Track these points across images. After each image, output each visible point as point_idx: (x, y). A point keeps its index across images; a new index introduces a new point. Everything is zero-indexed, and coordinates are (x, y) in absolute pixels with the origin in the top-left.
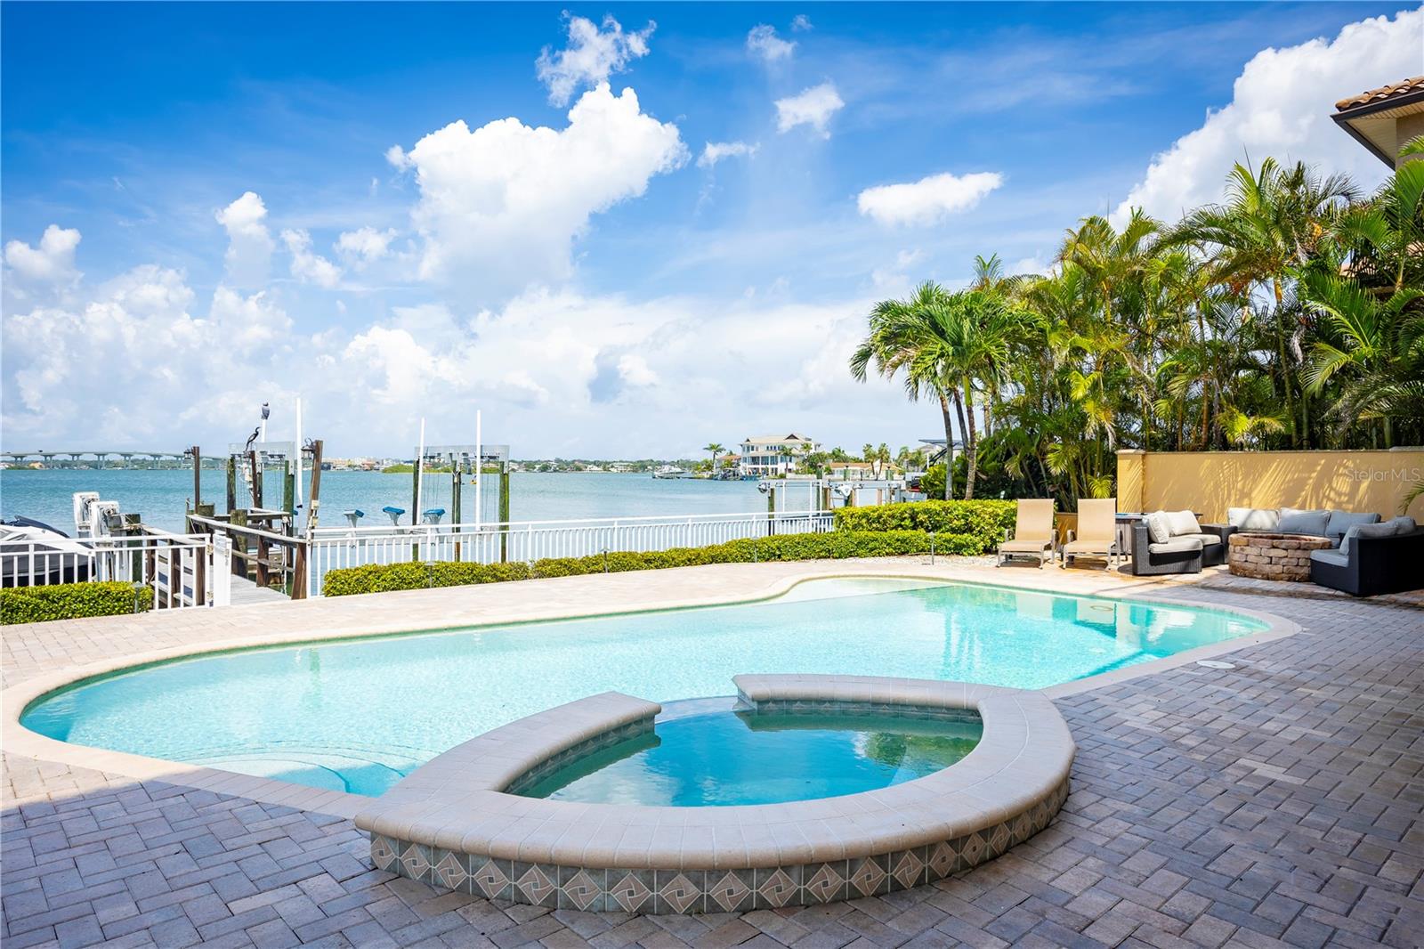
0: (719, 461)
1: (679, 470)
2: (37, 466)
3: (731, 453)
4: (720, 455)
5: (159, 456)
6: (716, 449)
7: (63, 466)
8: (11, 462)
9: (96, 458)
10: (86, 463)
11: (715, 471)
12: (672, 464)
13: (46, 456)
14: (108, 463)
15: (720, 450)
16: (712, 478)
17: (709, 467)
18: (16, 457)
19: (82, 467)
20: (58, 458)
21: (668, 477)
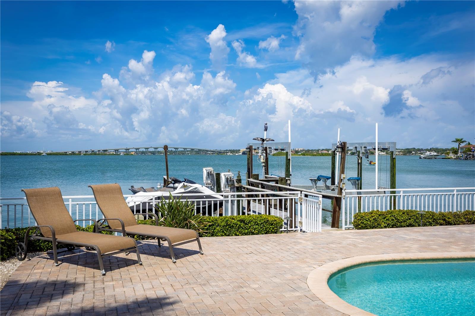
0: (462, 148)
1: (435, 154)
2: (133, 153)
3: (469, 144)
4: (462, 145)
5: (177, 149)
6: (460, 141)
7: (142, 153)
8: (124, 152)
9: (154, 150)
10: (150, 152)
11: (459, 154)
12: (430, 150)
13: (136, 149)
14: (158, 152)
15: (463, 142)
16: (458, 158)
17: (455, 152)
18: (126, 150)
19: (149, 154)
20: (141, 150)
21: (430, 158)
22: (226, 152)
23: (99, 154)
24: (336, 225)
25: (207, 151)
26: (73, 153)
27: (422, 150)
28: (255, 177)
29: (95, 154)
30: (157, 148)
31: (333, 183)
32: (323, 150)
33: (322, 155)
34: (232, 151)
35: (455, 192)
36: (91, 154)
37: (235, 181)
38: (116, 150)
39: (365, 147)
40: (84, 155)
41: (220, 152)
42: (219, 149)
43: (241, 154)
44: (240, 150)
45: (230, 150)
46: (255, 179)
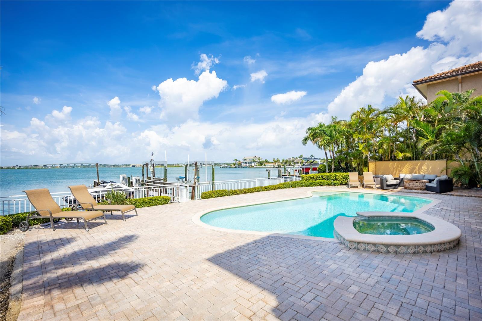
0: (237, 163)
1: (227, 165)
2: (58, 167)
3: (240, 161)
4: (237, 162)
5: (90, 164)
6: (236, 160)
7: (65, 167)
8: (51, 166)
9: (74, 165)
10: (71, 166)
11: (236, 166)
12: (224, 164)
13: (60, 165)
14: (77, 166)
15: (237, 160)
16: (235, 167)
17: (234, 165)
18: (53, 165)
19: (70, 167)
20: (64, 165)
21: (224, 167)
22: (122, 165)
23: (30, 168)
24: (193, 199)
25: (110, 165)
26: (8, 168)
27: (221, 164)
28: (149, 178)
29: (28, 168)
30: (76, 164)
31: (186, 180)
32: (176, 164)
33: (176, 166)
34: (126, 165)
35: (240, 182)
36: (24, 168)
37: (141, 181)
38: (44, 166)
39: (201, 163)
40: (18, 168)
41: (118, 166)
42: (117, 164)
43: (131, 166)
44: (130, 165)
45: (124, 165)
46: (149, 179)
